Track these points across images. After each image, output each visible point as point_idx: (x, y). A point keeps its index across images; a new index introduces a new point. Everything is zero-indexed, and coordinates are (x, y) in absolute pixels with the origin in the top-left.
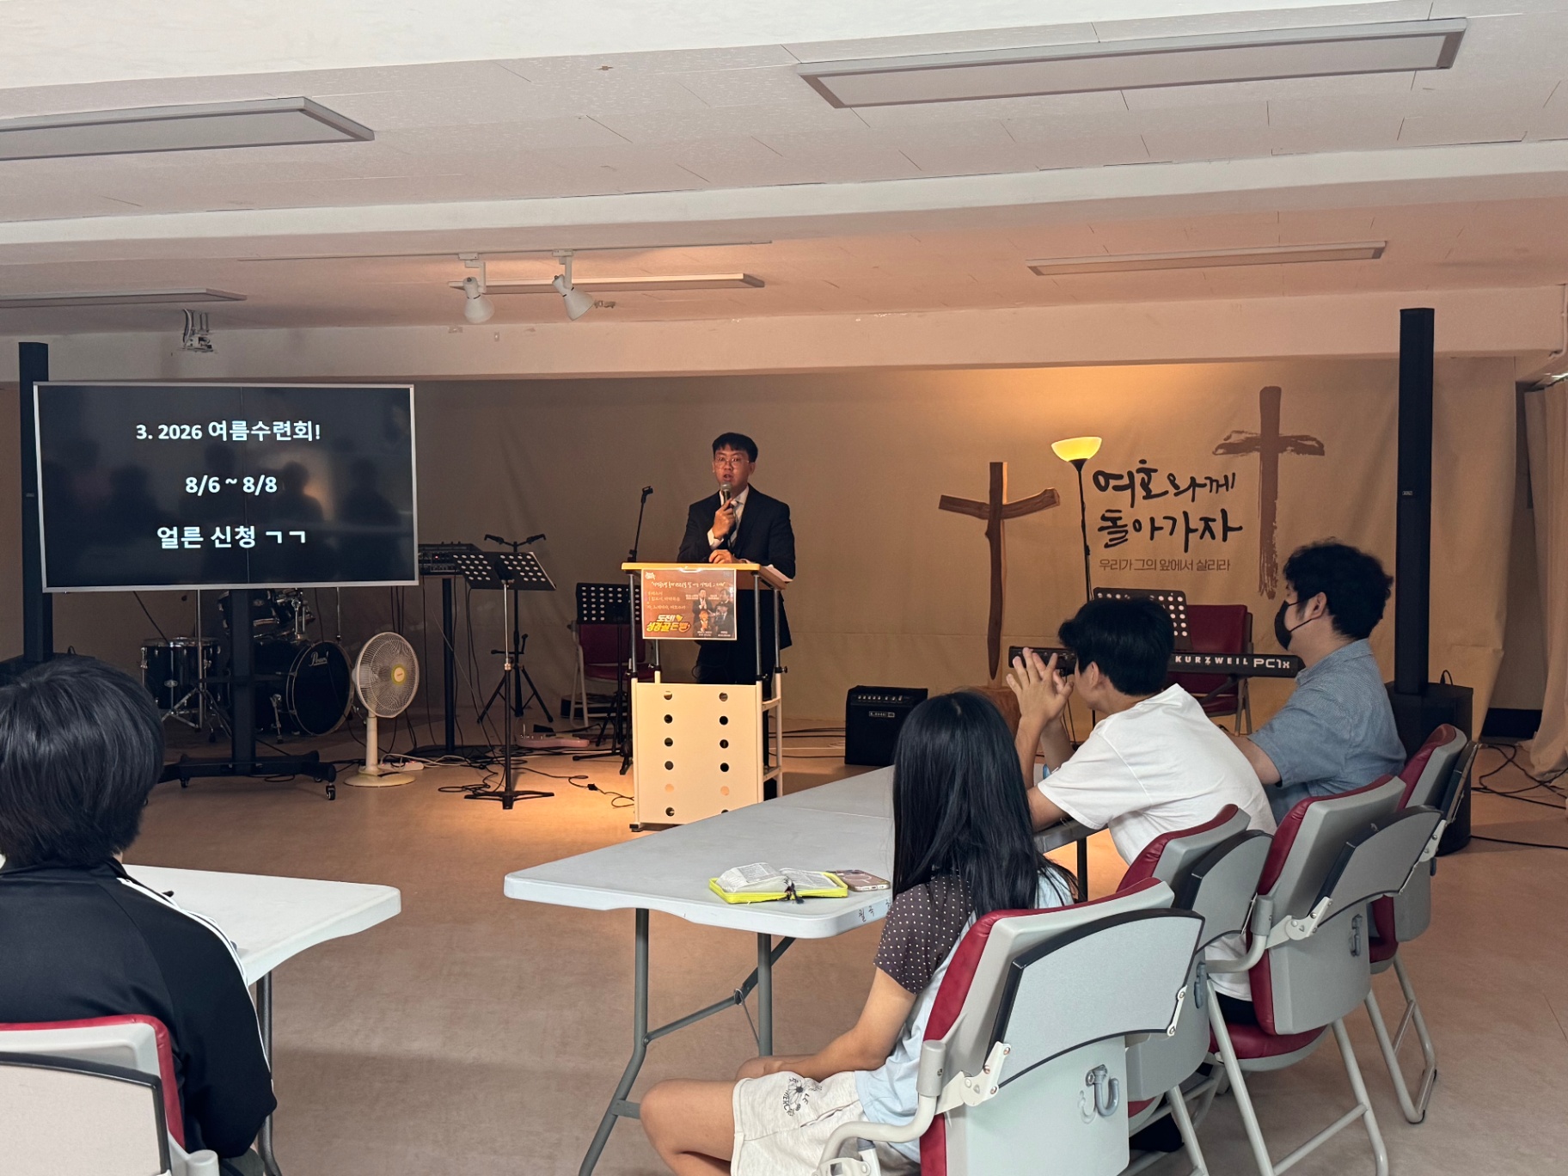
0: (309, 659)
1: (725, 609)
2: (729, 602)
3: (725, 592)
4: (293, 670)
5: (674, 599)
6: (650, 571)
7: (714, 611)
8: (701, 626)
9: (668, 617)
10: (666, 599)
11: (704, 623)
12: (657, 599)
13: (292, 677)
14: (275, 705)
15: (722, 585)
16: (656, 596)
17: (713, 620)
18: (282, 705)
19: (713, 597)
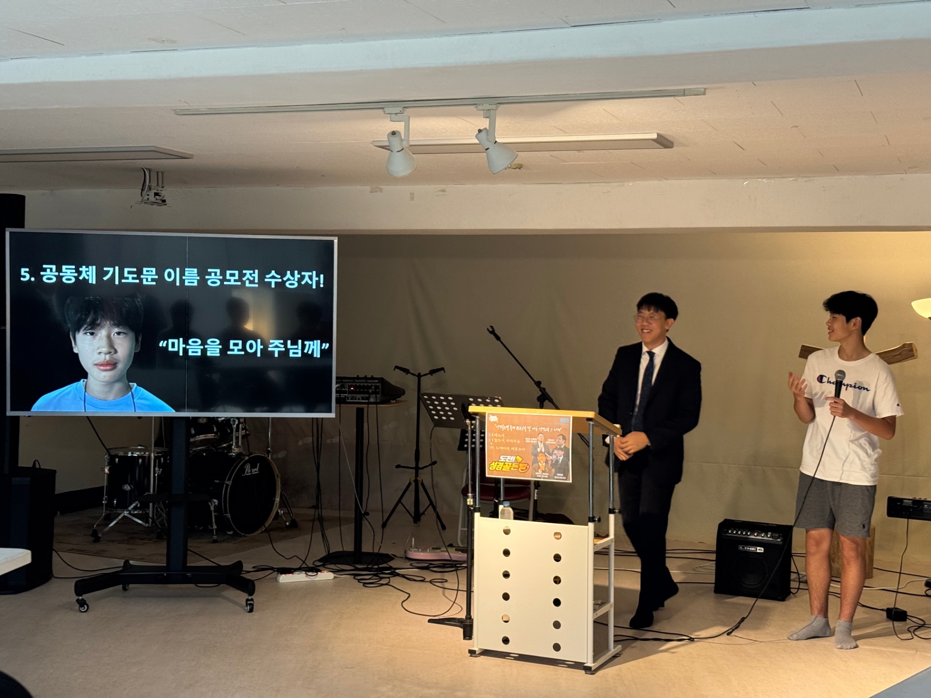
0: (242, 469)
1: (562, 453)
2: (565, 447)
3: (561, 437)
4: (229, 479)
5: (515, 441)
6: (493, 415)
7: (551, 455)
8: (539, 467)
9: (509, 457)
10: (508, 441)
11: (542, 465)
12: (499, 440)
13: (227, 485)
14: (212, 508)
15: (559, 430)
16: (498, 438)
17: (550, 463)
18: (217, 508)
19: (550, 441)
